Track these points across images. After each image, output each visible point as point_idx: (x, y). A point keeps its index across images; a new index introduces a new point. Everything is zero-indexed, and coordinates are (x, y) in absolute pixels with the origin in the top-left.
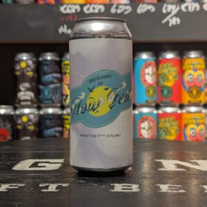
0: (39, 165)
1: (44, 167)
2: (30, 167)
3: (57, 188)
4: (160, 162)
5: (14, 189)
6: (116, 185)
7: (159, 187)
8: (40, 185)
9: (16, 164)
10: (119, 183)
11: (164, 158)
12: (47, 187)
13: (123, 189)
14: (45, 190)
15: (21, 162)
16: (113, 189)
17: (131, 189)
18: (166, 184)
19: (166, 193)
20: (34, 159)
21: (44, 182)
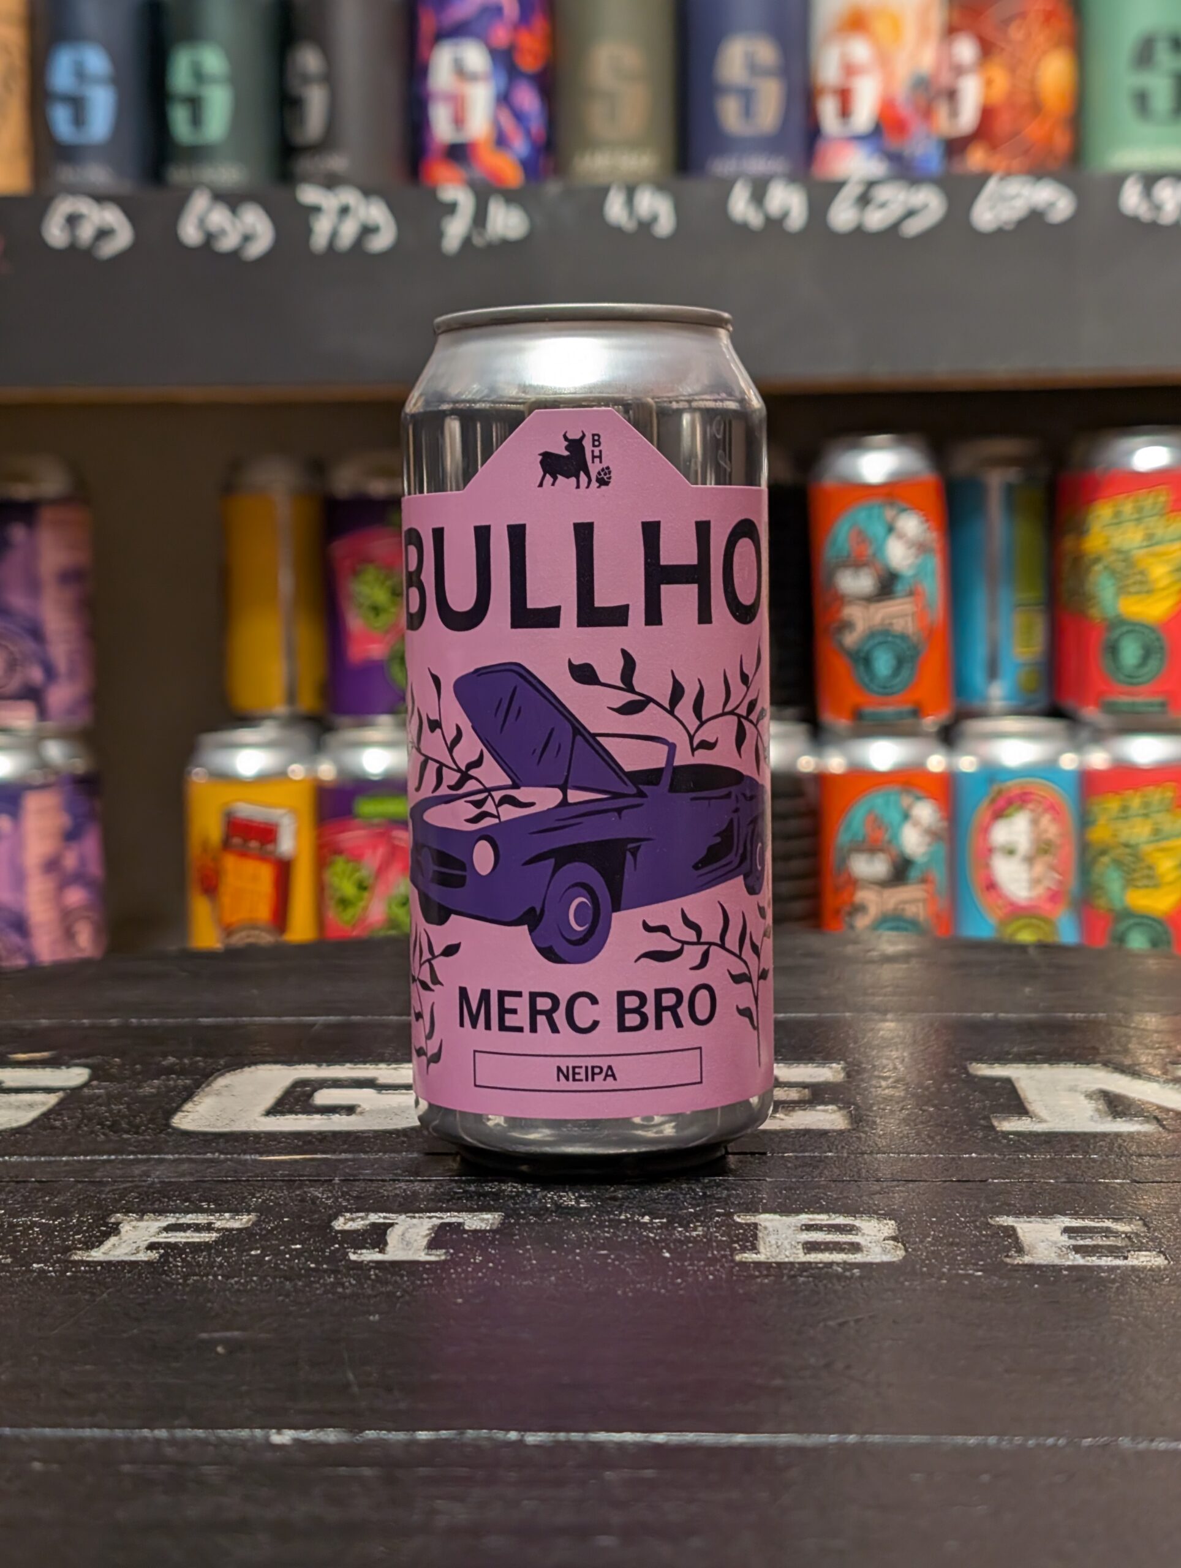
0: (323, 1097)
1: (350, 1110)
2: (271, 1112)
3: (432, 1245)
4: (1008, 1081)
5: (196, 1248)
6: (767, 1220)
7: (1011, 1232)
8: (339, 1224)
9: (188, 1095)
10: (785, 1210)
11: (1028, 1058)
12: (377, 1236)
13: (811, 1247)
14: (369, 1255)
15: (221, 1082)
16: (754, 1248)
17: (856, 1248)
18: (1048, 1213)
19: (1055, 1269)
20: (289, 1062)
21: (362, 1205)
